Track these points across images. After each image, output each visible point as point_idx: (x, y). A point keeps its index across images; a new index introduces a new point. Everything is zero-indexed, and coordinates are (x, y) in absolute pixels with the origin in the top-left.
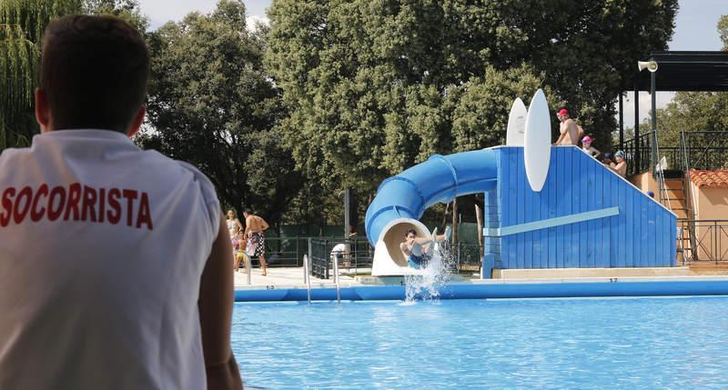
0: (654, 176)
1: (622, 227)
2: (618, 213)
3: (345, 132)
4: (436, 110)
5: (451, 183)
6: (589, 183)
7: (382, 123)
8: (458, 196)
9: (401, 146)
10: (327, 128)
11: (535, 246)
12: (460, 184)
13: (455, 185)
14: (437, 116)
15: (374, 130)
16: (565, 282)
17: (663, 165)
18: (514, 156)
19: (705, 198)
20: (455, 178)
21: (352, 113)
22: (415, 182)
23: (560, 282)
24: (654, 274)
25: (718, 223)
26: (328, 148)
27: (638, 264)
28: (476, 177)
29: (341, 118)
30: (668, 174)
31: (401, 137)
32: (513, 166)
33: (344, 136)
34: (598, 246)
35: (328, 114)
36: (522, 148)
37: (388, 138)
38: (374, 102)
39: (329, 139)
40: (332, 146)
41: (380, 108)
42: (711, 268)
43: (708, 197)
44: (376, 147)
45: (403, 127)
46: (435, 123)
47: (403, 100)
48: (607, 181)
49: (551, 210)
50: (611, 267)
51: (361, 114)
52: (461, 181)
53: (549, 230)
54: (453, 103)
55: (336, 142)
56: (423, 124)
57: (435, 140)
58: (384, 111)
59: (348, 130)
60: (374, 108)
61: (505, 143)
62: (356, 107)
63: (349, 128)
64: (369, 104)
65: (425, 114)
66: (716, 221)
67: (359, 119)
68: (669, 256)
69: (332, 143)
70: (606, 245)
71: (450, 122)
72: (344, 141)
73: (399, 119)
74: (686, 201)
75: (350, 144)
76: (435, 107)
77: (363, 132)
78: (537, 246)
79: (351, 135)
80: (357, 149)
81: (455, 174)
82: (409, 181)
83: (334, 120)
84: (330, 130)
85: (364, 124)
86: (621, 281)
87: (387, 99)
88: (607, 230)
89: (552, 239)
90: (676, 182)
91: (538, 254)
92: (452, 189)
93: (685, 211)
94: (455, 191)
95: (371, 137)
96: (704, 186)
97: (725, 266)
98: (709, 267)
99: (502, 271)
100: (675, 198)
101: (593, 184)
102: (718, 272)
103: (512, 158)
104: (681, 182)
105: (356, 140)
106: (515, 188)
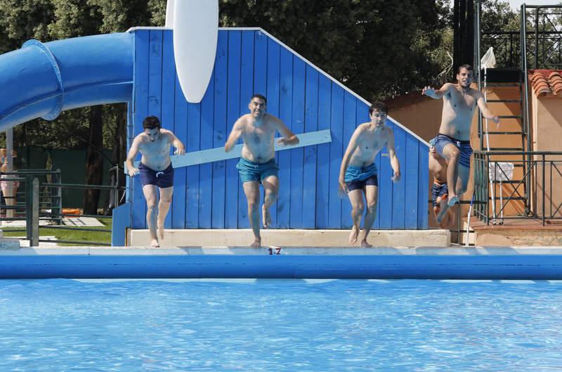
1: (335, 163)
2: (329, 140)
5: (52, 88)
6: (283, 90)
8: (67, 108)
11: (188, 191)
12: (68, 89)
13: (59, 90)
17: (488, 61)
18: (158, 44)
19: (548, 117)
20: (60, 80)
24: (384, 242)
25: (548, 157)
28: (99, 79)
30: (493, 77)
32: (155, 59)
34: (297, 191)
36: (172, 31)
42: (533, 231)
48: (311, 87)
49: (216, 134)
50: (317, 228)
52: (68, 84)
53: (214, 165)
66: (544, 154)
68: (415, 211)
70: (309, 193)
74: (522, 120)
78: (193, 191)
81: (58, 72)
88: (310, 168)
89: (219, 181)
90: (509, 88)
91: (196, 205)
92: (54, 97)
93: (521, 135)
94: (59, 100)
95: (32, 10)
96: (548, 96)
97: (556, 227)
98: (530, 230)
99: (133, 231)
100: (512, 115)
101: (289, 92)
102: (546, 237)
103: (154, 47)
104: (518, 88)
105: (9, 15)
106: (159, 98)
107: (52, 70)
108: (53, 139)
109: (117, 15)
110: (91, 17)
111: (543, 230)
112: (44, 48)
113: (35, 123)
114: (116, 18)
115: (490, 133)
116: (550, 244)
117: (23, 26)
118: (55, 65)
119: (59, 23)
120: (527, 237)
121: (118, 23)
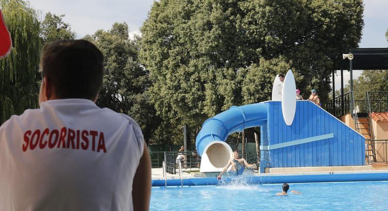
0: (352, 116)
1: (335, 144)
2: (333, 137)
3: (183, 94)
4: (233, 82)
5: (242, 122)
6: (317, 120)
7: (203, 89)
8: (246, 128)
9: (214, 101)
10: (174, 92)
11: (288, 155)
12: (247, 122)
13: (244, 122)
14: (234, 85)
15: (199, 93)
16: (305, 174)
17: (357, 110)
18: (276, 106)
19: (380, 128)
20: (245, 119)
21: (187, 84)
22: (223, 121)
23: (302, 175)
24: (353, 170)
25: (387, 142)
26: (174, 103)
27: (344, 163)
28: (255, 118)
29: (181, 86)
30: (359, 115)
31: (214, 96)
32: (276, 111)
33: (183, 96)
34: (323, 154)
35: (174, 84)
36: (281, 102)
37: (207, 97)
38: (199, 78)
39: (175, 98)
40: (176, 102)
41: (202, 81)
43: (381, 127)
44: (200, 102)
45: (215, 91)
46: (232, 89)
47: (215, 77)
48: (327, 119)
49: (297, 135)
50: (330, 166)
51: (192, 84)
52: (247, 120)
53: (296, 146)
54: (242, 78)
55: (179, 100)
56: (226, 90)
57: (232, 99)
58: (205, 82)
59: (185, 93)
60: (199, 81)
61: (271, 99)
62: (189, 80)
63: (186, 92)
64: (196, 79)
65: (227, 84)
66: (386, 140)
67: (191, 87)
68: (361, 159)
69: (176, 100)
70: (327, 154)
71: (241, 88)
72: (183, 99)
73: (213, 87)
74: (369, 130)
75: (186, 101)
76: (232, 80)
77: (193, 94)
78: (289, 155)
79: (187, 96)
80: (190, 103)
81: (244, 116)
82: (219, 120)
83: (177, 88)
84: (175, 93)
85: (194, 89)
86: (336, 174)
87: (206, 76)
88: (327, 146)
89: (298, 151)
90: (364, 119)
91: (290, 159)
92: (243, 125)
93: (369, 135)
94: (244, 125)
95: (198, 97)
96: (380, 121)
98: (383, 166)
99: (271, 169)
100: (364, 128)
101: (320, 121)
104: (367, 119)
105: (189, 99)
106: (277, 124)
107: (242, 116)
112: (239, 109)
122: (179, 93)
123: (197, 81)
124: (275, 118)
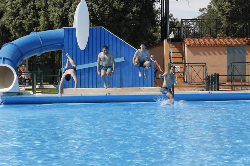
1: (126, 67)
2: (124, 60)
3: (21, 20)
4: (61, 10)
5: (39, 46)
7: (38, 17)
9: (46, 27)
10: (13, 18)
12: (44, 46)
14: (61, 13)
15: (34, 19)
16: (82, 95)
17: (172, 36)
19: (190, 52)
21: (24, 11)
23: (80, 95)
24: (141, 91)
25: (190, 65)
26: (13, 28)
27: (134, 85)
28: (54, 43)
29: (19, 13)
30: (173, 41)
31: (46, 22)
32: (70, 36)
33: (21, 22)
35: (13, 11)
36: (75, 29)
37: (40, 23)
38: (34, 6)
39: (13, 24)
40: (15, 27)
41: (37, 8)
42: (186, 87)
44: (36, 27)
45: (47, 18)
46: (60, 16)
47: (47, 5)
48: (118, 45)
49: (89, 59)
50: (120, 87)
51: (28, 11)
52: (44, 45)
54: (68, 6)
55: (17, 25)
56: (54, 17)
58: (39, 10)
59: (22, 20)
60: (34, 8)
61: (73, 26)
62: (26, 8)
63: (23, 18)
64: (32, 7)
65: (55, 11)
67: (27, 14)
68: (150, 81)
69: (15, 25)
70: (118, 76)
71: (67, 15)
72: (21, 25)
73: (45, 14)
74: (182, 53)
75: (23, 26)
76: (61, 8)
77: (29, 20)
78: (82, 77)
79: (24, 22)
80: (27, 28)
81: (41, 41)
83: (15, 15)
84: (14, 19)
85: (29, 16)
86: (112, 95)
87: (40, 4)
88: (118, 69)
89: (91, 73)
90: (178, 44)
91: (84, 81)
92: (40, 49)
93: (182, 58)
95: (33, 23)
96: (189, 46)
97: (193, 86)
99: (64, 89)
100: (179, 52)
101: (111, 46)
102: (190, 89)
103: (70, 33)
105: (26, 25)
107: (39, 41)
108: (40, 62)
109: (59, 24)
110: (51, 25)
111: (189, 87)
112: (37, 34)
113: (34, 57)
114: (58, 25)
115: (172, 57)
116: (191, 91)
117: (31, 27)
118: (40, 39)
119: (41, 26)
120: (184, 89)
121: (59, 26)
122: (17, 20)
123: (32, 9)
124: (69, 43)
